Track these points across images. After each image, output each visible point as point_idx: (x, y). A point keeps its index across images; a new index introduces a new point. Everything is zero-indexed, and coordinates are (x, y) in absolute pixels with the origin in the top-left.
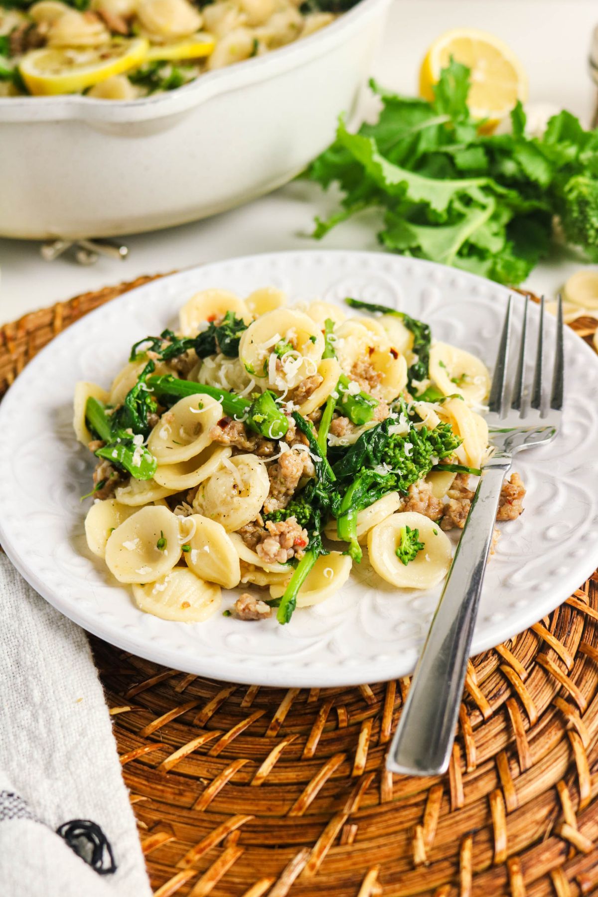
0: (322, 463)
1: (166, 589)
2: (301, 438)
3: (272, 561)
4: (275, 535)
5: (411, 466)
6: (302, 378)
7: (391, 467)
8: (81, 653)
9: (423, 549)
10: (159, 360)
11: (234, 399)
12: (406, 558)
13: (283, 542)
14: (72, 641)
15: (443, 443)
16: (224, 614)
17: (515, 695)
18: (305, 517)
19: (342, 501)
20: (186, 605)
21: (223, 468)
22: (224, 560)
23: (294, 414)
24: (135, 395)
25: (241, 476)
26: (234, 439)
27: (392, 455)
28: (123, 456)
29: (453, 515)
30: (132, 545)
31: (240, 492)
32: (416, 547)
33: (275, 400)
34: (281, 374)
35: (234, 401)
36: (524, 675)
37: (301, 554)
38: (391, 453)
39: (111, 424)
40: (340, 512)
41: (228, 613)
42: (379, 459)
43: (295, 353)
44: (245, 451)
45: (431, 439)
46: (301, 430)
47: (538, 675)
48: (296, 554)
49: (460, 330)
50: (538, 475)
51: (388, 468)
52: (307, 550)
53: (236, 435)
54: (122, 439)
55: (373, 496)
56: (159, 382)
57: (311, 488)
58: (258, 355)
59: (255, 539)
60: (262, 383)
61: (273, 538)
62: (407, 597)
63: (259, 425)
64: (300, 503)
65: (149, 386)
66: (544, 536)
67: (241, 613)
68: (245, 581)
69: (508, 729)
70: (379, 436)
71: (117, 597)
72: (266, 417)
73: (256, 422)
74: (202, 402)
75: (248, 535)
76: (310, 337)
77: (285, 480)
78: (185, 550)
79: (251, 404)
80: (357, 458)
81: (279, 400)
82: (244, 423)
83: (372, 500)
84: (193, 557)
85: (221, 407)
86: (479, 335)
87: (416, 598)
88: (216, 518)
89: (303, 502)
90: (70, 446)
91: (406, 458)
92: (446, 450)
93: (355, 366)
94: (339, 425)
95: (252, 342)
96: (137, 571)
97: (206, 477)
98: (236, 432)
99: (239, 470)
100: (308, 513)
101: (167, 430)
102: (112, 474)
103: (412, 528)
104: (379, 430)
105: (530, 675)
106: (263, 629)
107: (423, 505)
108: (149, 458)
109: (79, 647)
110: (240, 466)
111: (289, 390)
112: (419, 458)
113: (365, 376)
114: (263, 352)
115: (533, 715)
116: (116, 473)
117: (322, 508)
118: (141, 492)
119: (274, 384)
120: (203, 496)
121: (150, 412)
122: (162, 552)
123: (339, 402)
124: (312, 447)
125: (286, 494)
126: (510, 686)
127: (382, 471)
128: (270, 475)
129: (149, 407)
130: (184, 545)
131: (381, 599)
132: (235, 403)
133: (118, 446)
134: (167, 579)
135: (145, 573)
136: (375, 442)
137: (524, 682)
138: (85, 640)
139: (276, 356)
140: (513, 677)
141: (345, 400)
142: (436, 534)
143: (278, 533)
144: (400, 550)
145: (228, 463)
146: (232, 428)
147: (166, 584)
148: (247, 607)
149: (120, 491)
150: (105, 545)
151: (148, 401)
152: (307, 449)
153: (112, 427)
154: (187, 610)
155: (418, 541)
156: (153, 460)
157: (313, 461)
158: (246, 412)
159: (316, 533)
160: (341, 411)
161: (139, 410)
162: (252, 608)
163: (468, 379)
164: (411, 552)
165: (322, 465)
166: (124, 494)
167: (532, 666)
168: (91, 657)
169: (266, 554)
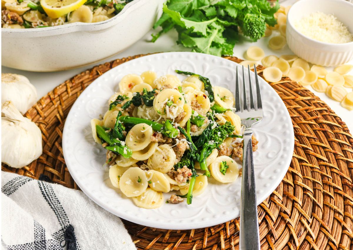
0: (192, 144)
1: (145, 198)
2: (182, 135)
3: (181, 183)
4: (181, 173)
5: (221, 139)
6: (179, 114)
7: (214, 141)
8: (120, 225)
9: (228, 168)
10: (122, 111)
11: (155, 124)
12: (224, 172)
13: (184, 175)
14: (116, 222)
15: (230, 130)
16: (166, 202)
17: (267, 214)
18: (188, 164)
19: (200, 156)
20: (153, 202)
21: (157, 151)
22: (164, 184)
23: (178, 128)
24: (117, 126)
25: (165, 154)
26: (159, 140)
27: (214, 137)
28: (118, 150)
29: (235, 153)
30: (129, 182)
31: (166, 160)
32: (226, 168)
33: (171, 123)
34: (171, 113)
35: (155, 125)
36: (268, 206)
37: (190, 178)
38: (213, 136)
39: (110, 136)
40: (200, 161)
41: (168, 202)
42: (210, 139)
43: (175, 104)
44: (164, 143)
45: (225, 129)
46: (182, 133)
47: (273, 205)
48: (189, 179)
49: (219, 79)
50: (259, 132)
51: (213, 141)
52: (192, 176)
53: (160, 138)
54: (116, 143)
55: (209, 152)
56: (124, 119)
57: (189, 154)
58: (161, 106)
59: (172, 174)
60: (164, 116)
61: (180, 174)
62: (227, 186)
63: (168, 134)
64: (186, 159)
65: (121, 121)
66: (267, 157)
67: (173, 202)
68: (172, 190)
69: (268, 226)
70: (209, 131)
71: (128, 202)
72: (170, 131)
73: (167, 133)
74: (144, 127)
75: (169, 173)
76: (179, 98)
77: (180, 153)
78: (149, 182)
79: (163, 126)
80: (203, 140)
81: (172, 123)
82: (162, 133)
83: (209, 154)
84: (153, 185)
85: (152, 128)
86: (226, 80)
87: (230, 186)
88: (158, 170)
89: (187, 159)
90: (92, 144)
91: (219, 137)
92: (231, 132)
93: (192, 103)
94: (194, 129)
95: (159, 102)
96: (134, 193)
97: (151, 155)
98: (160, 137)
99: (164, 151)
100: (189, 162)
101: (132, 138)
102: (114, 155)
103: (224, 162)
104: (209, 129)
105: (270, 205)
106: (181, 206)
107: (225, 152)
108: (129, 150)
109: (119, 223)
110: (164, 150)
111: (175, 118)
112: (223, 137)
113: (196, 106)
114: (163, 105)
115: (274, 220)
116: (115, 155)
117: (194, 160)
118: (127, 162)
119: (169, 117)
120: (152, 162)
121: (123, 130)
122: (140, 184)
123: (191, 119)
124: (187, 139)
125: (180, 157)
126: (265, 210)
127: (211, 143)
128: (175, 152)
129: (122, 129)
130: (149, 181)
131: (218, 188)
132: (156, 125)
133: (115, 146)
134: (145, 194)
135: (137, 193)
136: (208, 134)
137: (269, 208)
138: (120, 220)
139: (168, 106)
140: (265, 208)
141: (194, 119)
142: (232, 162)
143: (182, 173)
144: (222, 170)
145: (158, 149)
146: (158, 136)
147: (145, 196)
148: (175, 200)
149: (118, 162)
150: (119, 184)
151: (122, 127)
152: (186, 140)
153: (111, 138)
154: (155, 204)
155: (227, 165)
156: (131, 151)
157: (188, 144)
158: (162, 129)
159: (194, 170)
160: (193, 123)
161: (119, 131)
162: (177, 200)
163: (226, 98)
164: (225, 170)
165: (192, 145)
166: (120, 163)
167: (270, 202)
168: (124, 226)
169: (179, 181)
